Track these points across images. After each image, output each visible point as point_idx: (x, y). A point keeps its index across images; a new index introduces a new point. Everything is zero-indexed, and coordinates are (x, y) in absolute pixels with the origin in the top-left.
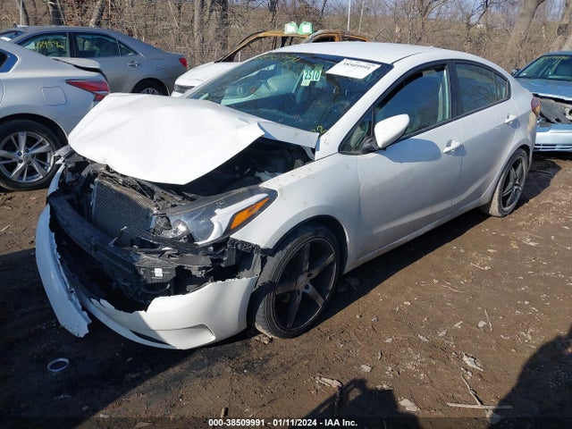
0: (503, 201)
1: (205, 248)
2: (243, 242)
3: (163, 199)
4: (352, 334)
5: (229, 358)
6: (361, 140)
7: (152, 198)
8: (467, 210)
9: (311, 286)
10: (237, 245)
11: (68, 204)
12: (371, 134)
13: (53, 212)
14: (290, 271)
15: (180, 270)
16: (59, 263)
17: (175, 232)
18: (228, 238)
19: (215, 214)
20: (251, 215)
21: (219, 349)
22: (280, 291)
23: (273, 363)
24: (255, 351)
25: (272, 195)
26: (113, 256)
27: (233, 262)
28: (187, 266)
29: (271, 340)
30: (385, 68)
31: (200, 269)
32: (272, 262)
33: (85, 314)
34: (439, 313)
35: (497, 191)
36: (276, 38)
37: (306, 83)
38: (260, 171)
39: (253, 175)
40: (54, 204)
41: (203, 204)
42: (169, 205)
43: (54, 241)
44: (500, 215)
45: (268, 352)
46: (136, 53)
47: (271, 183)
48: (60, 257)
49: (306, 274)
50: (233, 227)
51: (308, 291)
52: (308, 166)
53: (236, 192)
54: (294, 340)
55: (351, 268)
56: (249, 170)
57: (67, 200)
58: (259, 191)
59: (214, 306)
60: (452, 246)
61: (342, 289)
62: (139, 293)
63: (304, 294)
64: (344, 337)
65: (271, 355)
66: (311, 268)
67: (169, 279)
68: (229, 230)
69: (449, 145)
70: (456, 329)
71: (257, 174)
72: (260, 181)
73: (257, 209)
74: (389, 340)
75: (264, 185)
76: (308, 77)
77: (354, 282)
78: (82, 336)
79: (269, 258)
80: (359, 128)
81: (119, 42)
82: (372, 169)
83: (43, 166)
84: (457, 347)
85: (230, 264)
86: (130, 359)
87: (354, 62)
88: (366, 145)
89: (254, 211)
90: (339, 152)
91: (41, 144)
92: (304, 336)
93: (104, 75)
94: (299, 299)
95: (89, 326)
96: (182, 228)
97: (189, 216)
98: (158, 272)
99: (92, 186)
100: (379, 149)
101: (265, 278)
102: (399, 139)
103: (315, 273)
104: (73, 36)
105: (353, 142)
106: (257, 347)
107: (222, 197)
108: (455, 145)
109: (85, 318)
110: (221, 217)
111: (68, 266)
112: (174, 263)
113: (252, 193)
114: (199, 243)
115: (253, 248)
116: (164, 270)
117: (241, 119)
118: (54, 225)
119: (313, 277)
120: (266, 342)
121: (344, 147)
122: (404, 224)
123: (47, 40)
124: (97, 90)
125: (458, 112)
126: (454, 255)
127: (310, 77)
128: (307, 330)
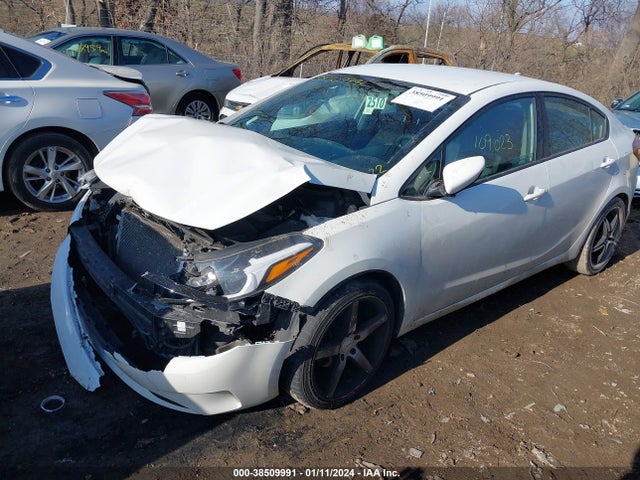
0: (594, 257)
1: (236, 302)
2: (279, 299)
3: (193, 240)
4: (403, 409)
5: (258, 428)
6: (427, 183)
7: (182, 239)
8: (549, 266)
9: (357, 350)
10: (272, 301)
11: (90, 236)
12: (438, 176)
13: (73, 244)
14: (333, 333)
15: (206, 325)
16: (75, 302)
17: (204, 280)
18: (263, 292)
19: (249, 265)
20: (290, 267)
21: (247, 416)
22: (320, 355)
23: (307, 438)
24: (288, 422)
25: (317, 245)
26: (133, 303)
27: (267, 320)
28: (214, 321)
29: (308, 410)
30: (460, 101)
31: (228, 326)
32: (312, 322)
33: (98, 364)
34: (508, 390)
35: (587, 246)
36: (342, 52)
37: (368, 111)
38: (306, 215)
39: (298, 219)
40: (75, 235)
41: (236, 252)
42: (200, 248)
43: (72, 277)
44: (588, 273)
45: (303, 424)
46: (186, 62)
47: (317, 231)
48: (76, 296)
49: (353, 336)
50: (268, 281)
51: (353, 356)
52: (362, 212)
53: (275, 239)
54: (334, 412)
55: (407, 331)
56: (294, 212)
57: (90, 231)
58: (303, 239)
59: (242, 369)
60: (529, 309)
61: (395, 353)
62: (161, 346)
63: (349, 358)
64: (393, 411)
65: (306, 428)
66: (359, 329)
67: (193, 334)
68: (265, 284)
69: (531, 192)
70: (527, 412)
71: (303, 218)
72: (306, 226)
73: (298, 261)
74: (446, 420)
75: (308, 232)
76: (372, 104)
77: (411, 345)
78: (92, 389)
79: (309, 318)
80: (425, 169)
81: (168, 49)
82: (438, 218)
83: (73, 185)
84: (527, 434)
85: (263, 323)
86: (144, 421)
87: (425, 91)
88: (432, 189)
89: (294, 263)
90: (400, 196)
91: (72, 161)
92: (347, 407)
93: (146, 87)
94: (343, 364)
95: (102, 380)
96: (212, 277)
97: (220, 265)
98: (181, 327)
99: (118, 217)
100: (447, 195)
101: (304, 341)
102: (472, 184)
103: (363, 335)
104: (118, 40)
105: (417, 185)
106: (290, 417)
107: (259, 244)
108: (538, 192)
109: (98, 370)
110: (256, 268)
111: (84, 307)
112: (201, 316)
113: (293, 242)
114: (229, 297)
115: (291, 306)
116: (187, 324)
117: (285, 159)
118: (74, 259)
119: (361, 339)
120: (302, 412)
121: (406, 192)
122: (474, 281)
123: (89, 43)
124: (137, 104)
125: (544, 152)
126: (530, 319)
127: (373, 104)
128: (350, 401)
